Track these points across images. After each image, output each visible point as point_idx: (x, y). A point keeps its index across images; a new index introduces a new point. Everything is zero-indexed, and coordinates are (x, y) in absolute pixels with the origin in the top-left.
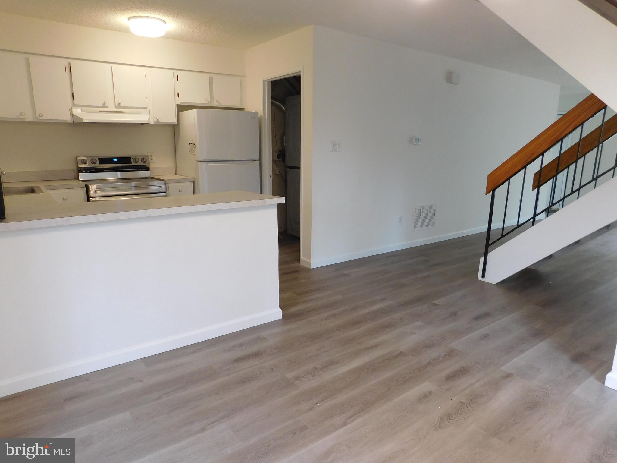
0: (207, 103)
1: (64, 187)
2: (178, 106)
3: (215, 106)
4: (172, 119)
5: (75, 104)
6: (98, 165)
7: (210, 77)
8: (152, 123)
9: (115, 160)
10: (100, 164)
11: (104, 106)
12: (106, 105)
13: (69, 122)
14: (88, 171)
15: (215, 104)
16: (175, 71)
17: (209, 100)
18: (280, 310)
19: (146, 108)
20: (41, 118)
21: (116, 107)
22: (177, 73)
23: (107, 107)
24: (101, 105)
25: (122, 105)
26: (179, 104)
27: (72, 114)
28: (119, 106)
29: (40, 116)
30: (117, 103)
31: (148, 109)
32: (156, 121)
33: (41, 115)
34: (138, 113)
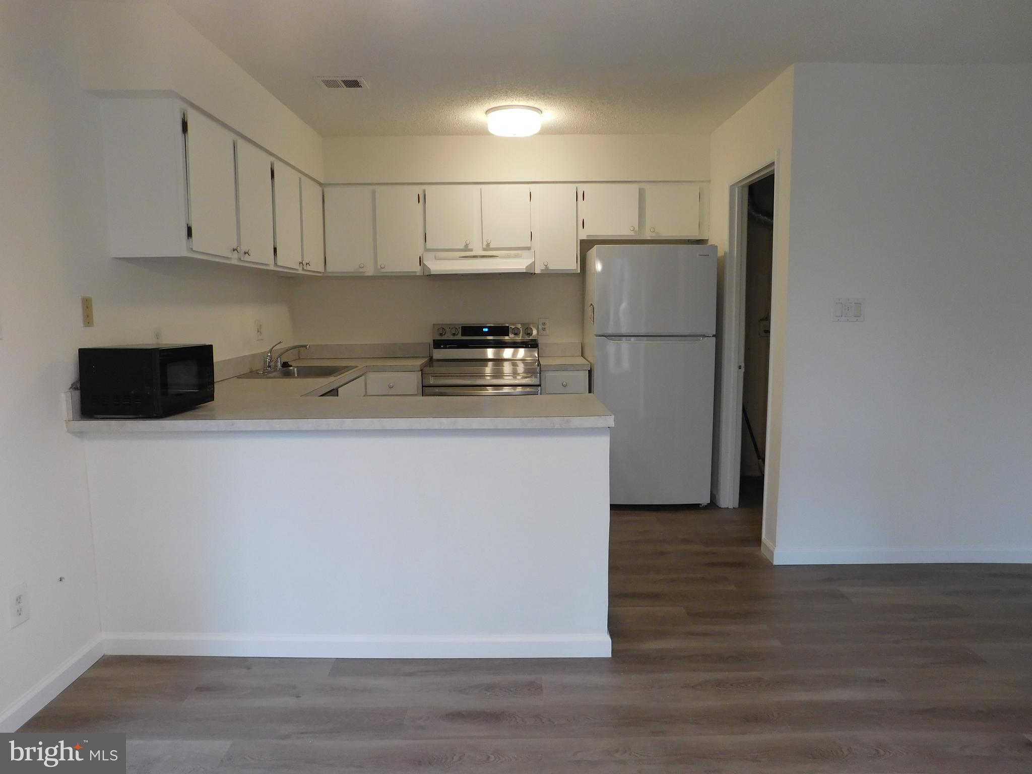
0: (633, 234)
1: (393, 369)
2: (582, 242)
3: (649, 238)
4: (571, 264)
5: (427, 248)
6: (459, 337)
7: (640, 190)
8: (537, 271)
9: (486, 330)
10: (462, 336)
11: (466, 248)
12: (470, 247)
13: (418, 274)
14: (448, 346)
15: (648, 236)
16: (579, 185)
17: (637, 228)
18: (608, 640)
19: (529, 248)
20: (383, 270)
21: (484, 250)
22: (582, 188)
23: (471, 250)
24: (462, 247)
25: (492, 246)
26: (585, 238)
27: (423, 263)
28: (488, 247)
29: (382, 268)
30: (485, 243)
31: (532, 250)
32: (543, 267)
33: (383, 266)
34: (516, 256)
